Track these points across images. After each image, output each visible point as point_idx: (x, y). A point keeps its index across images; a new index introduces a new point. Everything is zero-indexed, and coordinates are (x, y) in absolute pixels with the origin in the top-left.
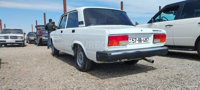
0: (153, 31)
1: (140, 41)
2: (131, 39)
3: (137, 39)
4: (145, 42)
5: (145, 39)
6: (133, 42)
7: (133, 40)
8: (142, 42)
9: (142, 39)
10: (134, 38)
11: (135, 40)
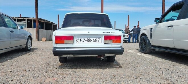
0: (103, 32)
1: (89, 40)
2: (79, 39)
3: (86, 39)
4: (95, 42)
5: (95, 40)
6: (81, 41)
7: (81, 40)
8: (92, 42)
9: (92, 39)
10: (83, 39)
11: (83, 40)
